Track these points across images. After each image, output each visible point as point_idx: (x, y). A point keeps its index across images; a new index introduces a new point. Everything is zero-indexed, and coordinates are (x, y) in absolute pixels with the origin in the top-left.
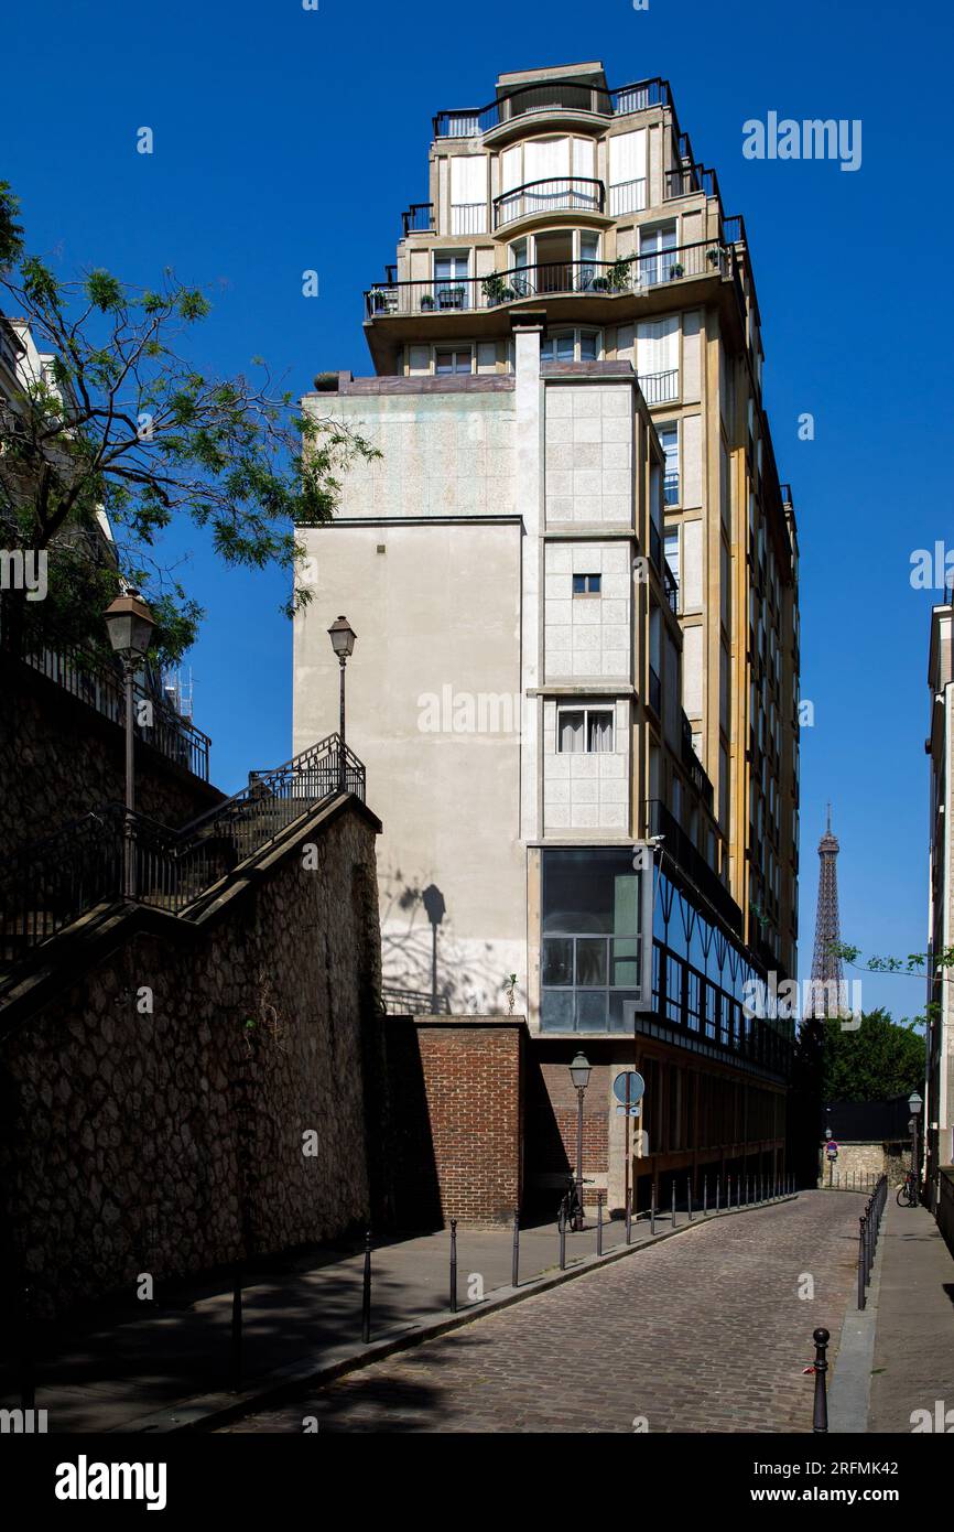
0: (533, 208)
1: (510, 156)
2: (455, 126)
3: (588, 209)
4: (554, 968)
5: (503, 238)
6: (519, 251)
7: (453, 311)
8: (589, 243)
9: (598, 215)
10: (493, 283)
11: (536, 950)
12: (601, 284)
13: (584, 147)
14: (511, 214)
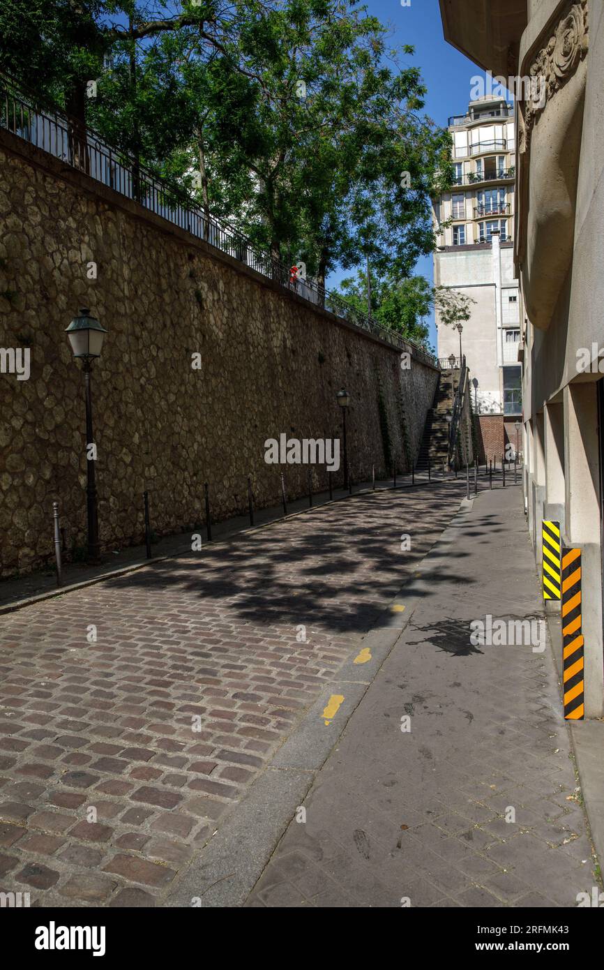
0: (484, 149)
1: (475, 131)
2: (456, 121)
3: (500, 148)
4: (507, 397)
5: (473, 158)
6: (479, 162)
7: (457, 185)
8: (501, 159)
9: (504, 151)
10: (471, 176)
11: (502, 393)
12: (506, 175)
13: (499, 128)
14: (475, 151)
